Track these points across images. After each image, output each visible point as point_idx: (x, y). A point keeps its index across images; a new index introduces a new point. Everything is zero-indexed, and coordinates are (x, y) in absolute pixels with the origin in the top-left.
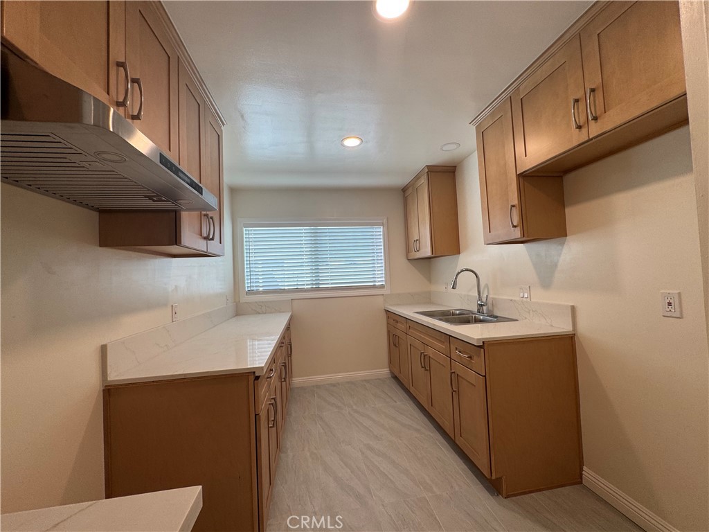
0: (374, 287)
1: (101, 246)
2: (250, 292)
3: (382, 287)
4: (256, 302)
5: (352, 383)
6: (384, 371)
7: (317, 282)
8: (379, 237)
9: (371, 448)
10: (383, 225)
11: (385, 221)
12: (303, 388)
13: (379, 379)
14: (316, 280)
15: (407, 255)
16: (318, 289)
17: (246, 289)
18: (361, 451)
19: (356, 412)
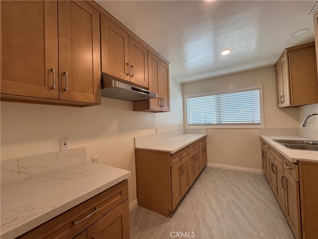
0: (253, 124)
1: (133, 111)
2: (189, 125)
3: (259, 124)
4: (192, 129)
5: (237, 172)
6: (260, 171)
7: (220, 121)
8: (257, 96)
9: (232, 201)
10: (259, 89)
11: (261, 87)
12: (212, 168)
13: (255, 174)
14: (219, 120)
15: (278, 106)
16: (220, 124)
17: (188, 123)
18: (227, 201)
19: (233, 184)
